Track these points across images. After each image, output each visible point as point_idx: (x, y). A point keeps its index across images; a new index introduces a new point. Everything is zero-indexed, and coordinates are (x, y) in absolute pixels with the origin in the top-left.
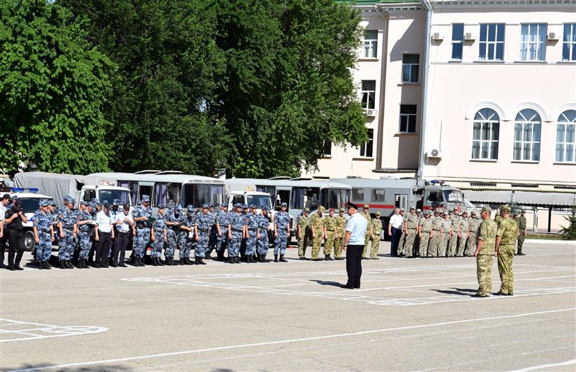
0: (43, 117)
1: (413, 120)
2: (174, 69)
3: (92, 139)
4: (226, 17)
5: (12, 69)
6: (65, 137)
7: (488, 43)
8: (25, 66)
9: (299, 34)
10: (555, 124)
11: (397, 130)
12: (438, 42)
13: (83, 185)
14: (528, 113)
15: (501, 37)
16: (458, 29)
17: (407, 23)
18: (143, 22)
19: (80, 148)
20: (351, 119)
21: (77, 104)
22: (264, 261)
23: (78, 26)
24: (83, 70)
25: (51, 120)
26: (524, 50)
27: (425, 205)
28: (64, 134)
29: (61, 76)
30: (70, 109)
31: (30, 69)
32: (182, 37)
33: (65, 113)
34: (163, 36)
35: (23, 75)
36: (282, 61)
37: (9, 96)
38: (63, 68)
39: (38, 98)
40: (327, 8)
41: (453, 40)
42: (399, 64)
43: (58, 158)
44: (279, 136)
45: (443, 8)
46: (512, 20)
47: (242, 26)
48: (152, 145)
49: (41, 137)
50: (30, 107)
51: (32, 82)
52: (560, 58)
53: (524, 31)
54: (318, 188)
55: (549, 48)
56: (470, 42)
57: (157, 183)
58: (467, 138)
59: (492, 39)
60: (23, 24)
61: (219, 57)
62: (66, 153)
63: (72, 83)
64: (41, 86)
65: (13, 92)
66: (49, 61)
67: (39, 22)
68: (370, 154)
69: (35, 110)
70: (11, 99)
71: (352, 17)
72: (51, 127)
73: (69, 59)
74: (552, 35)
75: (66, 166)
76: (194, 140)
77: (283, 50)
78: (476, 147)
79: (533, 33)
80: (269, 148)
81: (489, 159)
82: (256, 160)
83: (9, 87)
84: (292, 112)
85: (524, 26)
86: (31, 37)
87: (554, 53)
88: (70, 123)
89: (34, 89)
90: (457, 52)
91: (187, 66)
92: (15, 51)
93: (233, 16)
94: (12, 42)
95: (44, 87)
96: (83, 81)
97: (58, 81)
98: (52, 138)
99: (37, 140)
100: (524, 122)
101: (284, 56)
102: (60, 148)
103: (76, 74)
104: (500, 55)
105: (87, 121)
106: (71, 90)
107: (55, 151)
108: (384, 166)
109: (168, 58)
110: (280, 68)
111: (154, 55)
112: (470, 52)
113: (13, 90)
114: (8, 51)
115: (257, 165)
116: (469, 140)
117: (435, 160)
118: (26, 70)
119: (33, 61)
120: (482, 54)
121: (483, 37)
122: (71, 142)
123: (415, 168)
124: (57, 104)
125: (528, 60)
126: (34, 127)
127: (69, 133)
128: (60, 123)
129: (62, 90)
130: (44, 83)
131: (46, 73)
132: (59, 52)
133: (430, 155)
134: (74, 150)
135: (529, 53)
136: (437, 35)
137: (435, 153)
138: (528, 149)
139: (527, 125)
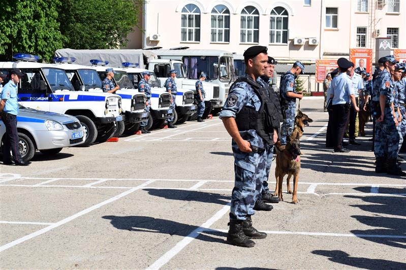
10: (240, 15)
58: (177, 26)
78: (184, 32)
116: (179, 28)
117: (155, 43)
133: (151, 39)
137: (155, 37)
138: (220, 34)
139: (219, 16)
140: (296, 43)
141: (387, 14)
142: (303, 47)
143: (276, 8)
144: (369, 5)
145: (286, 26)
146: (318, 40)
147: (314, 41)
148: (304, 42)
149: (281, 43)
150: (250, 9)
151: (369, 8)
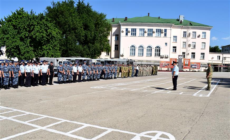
0: (45, 44)
1: (117, 48)
2: (74, 34)
3: (56, 50)
4: (84, 23)
5: (37, 32)
6: (50, 49)
7: (133, 32)
8: (40, 31)
9: (98, 28)
10: (146, 49)
11: (114, 50)
12: (123, 32)
13: (58, 60)
14: (141, 46)
15: (136, 31)
16: (127, 30)
17: (116, 28)
18: (67, 23)
19: (54, 52)
20: (108, 47)
21: (53, 42)
22: (112, 79)
23: (52, 23)
24: (54, 33)
25: (47, 45)
26: (140, 34)
27: (129, 64)
28: (50, 48)
29: (49, 34)
30: (51, 43)
31: (42, 32)
32: (76, 27)
33: (50, 44)
34: (71, 26)
35: (40, 33)
36: (96, 34)
37: (37, 39)
38: (50, 32)
39: (44, 39)
40: (104, 23)
41: (126, 31)
42: (114, 37)
43: (49, 54)
44: (95, 50)
45: (124, 25)
46: (138, 28)
47: (88, 25)
48: (69, 51)
49: (45, 49)
50: (42, 42)
51: (42, 35)
52: (147, 35)
53: (140, 30)
54: (111, 61)
55: (145, 34)
56: (129, 32)
57: (76, 60)
58: (129, 51)
59: (134, 31)
60: (40, 21)
61: (84, 32)
62: (51, 53)
63: (52, 36)
64: (44, 37)
65: (38, 38)
66: (46, 30)
67: (44, 21)
68: (109, 55)
69: (43, 42)
70: (37, 40)
71: (110, 25)
72: (47, 47)
73: (51, 30)
74: (146, 31)
75: (51, 56)
76: (79, 50)
77: (96, 31)
78: (131, 53)
79: (142, 31)
80: (92, 53)
81: (133, 55)
82: (90, 55)
83: (37, 36)
84: (98, 45)
85: (140, 29)
86: (42, 24)
87: (146, 34)
88: (51, 46)
89: (43, 37)
90: (127, 34)
91: (77, 34)
92: (38, 28)
93: (86, 23)
94: (37, 26)
95: (45, 37)
96: (54, 36)
97: (48, 35)
98: (47, 50)
99: (43, 50)
100: (140, 48)
101: (96, 32)
102: (49, 52)
103: (53, 34)
104: (135, 35)
105: (55, 46)
106: (51, 38)
107: (48, 53)
108: (112, 57)
109: (73, 32)
110: (95, 35)
111: (69, 31)
112: (129, 34)
113: (38, 37)
114: (36, 28)
115: (90, 57)
116: (129, 52)
117: (122, 56)
118: (41, 32)
119: (42, 30)
120: (132, 34)
121: (132, 31)
122: (52, 50)
123: (119, 57)
124: (48, 41)
125: (141, 36)
126: (43, 47)
127: (51, 48)
128: (49, 46)
129: (50, 38)
130: (45, 36)
131: (45, 33)
132: (49, 28)
133: (122, 55)
134: (52, 52)
135: (141, 35)
136: (123, 31)
137: (123, 54)
138: (141, 54)
139: (141, 49)
140: (162, 56)
141: (191, 49)
142: (164, 58)
143: (157, 47)
144: (186, 46)
145: (160, 52)
146: (169, 56)
147: (167, 56)
148: (164, 56)
149: (158, 56)
150: (149, 47)
151: (186, 47)
